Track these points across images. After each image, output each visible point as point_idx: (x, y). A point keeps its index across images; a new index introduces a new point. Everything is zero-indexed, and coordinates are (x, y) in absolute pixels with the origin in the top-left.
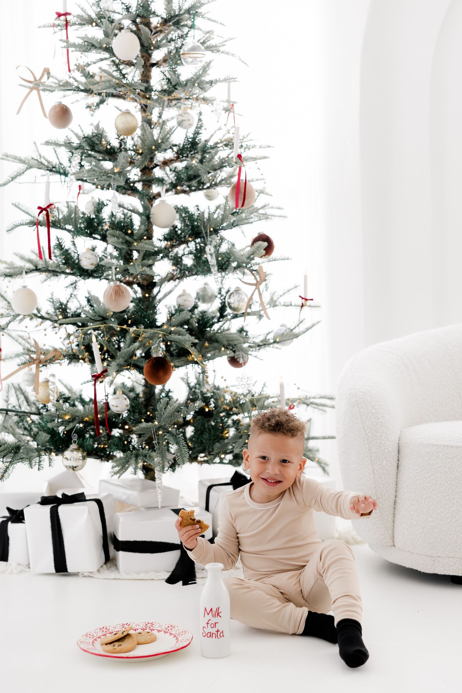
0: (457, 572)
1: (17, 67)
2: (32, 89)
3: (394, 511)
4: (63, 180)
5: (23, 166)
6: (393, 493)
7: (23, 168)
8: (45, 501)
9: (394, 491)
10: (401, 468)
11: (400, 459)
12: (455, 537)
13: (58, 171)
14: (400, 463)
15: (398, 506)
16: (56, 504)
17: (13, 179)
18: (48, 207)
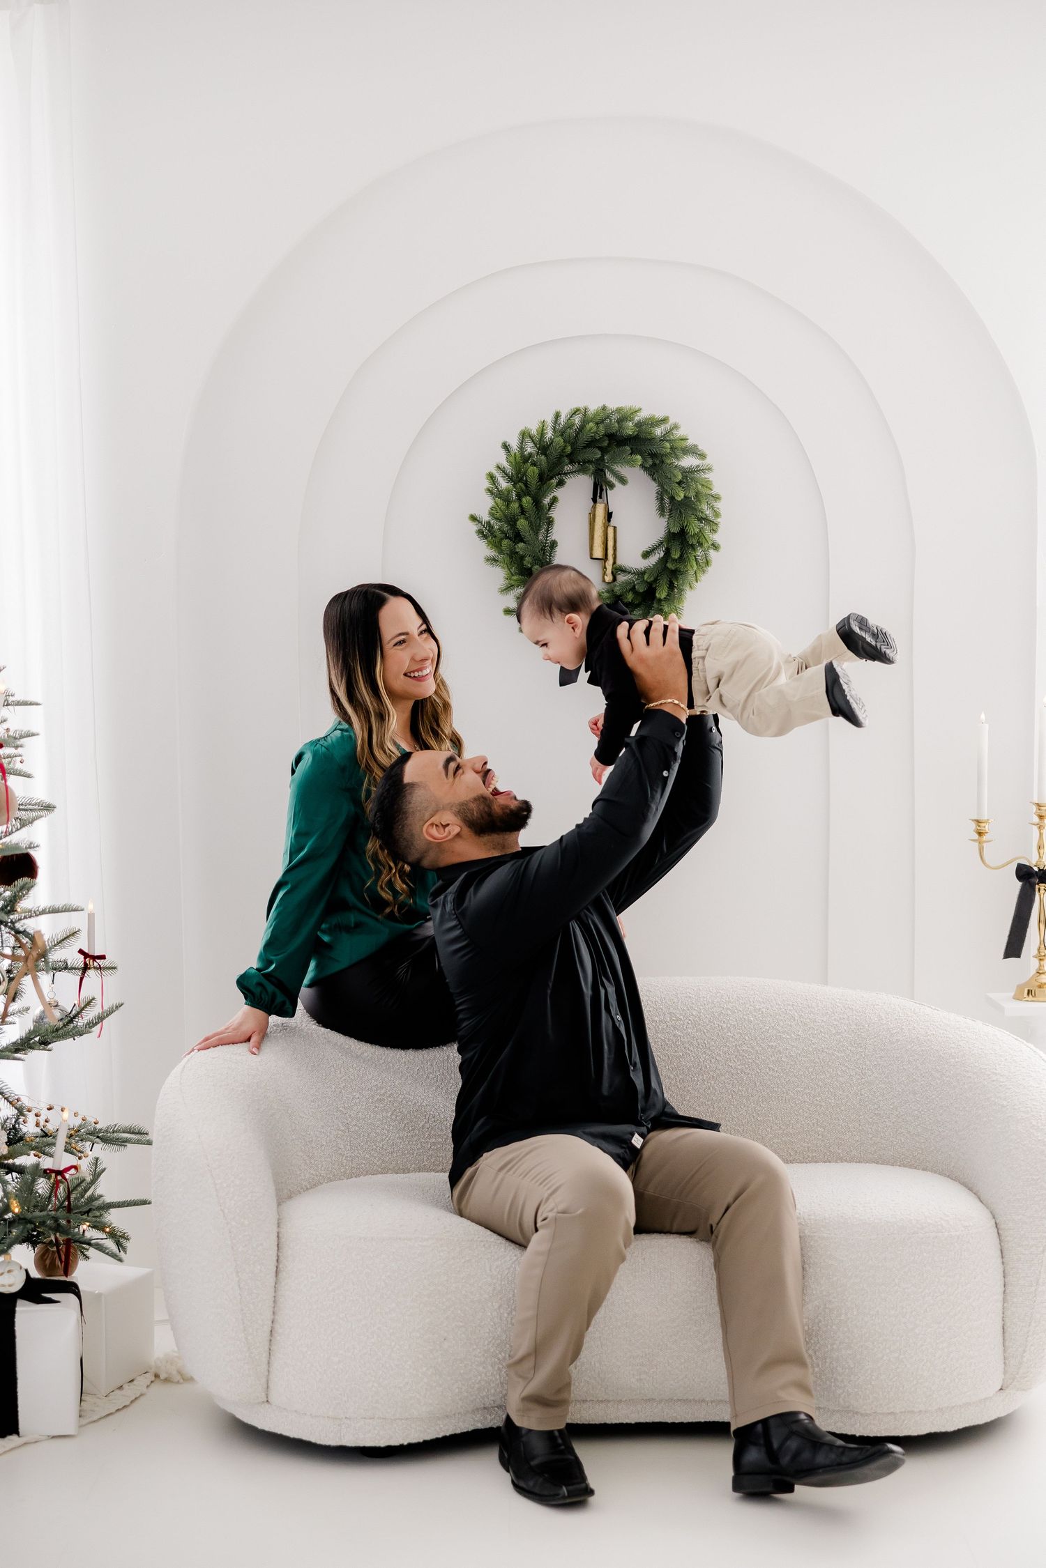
0: (377, 1442)
3: (270, 1345)
6: (268, 1315)
9: (272, 1313)
10: (283, 1275)
11: (281, 1258)
12: (376, 1385)
14: (281, 1266)
15: (278, 1338)
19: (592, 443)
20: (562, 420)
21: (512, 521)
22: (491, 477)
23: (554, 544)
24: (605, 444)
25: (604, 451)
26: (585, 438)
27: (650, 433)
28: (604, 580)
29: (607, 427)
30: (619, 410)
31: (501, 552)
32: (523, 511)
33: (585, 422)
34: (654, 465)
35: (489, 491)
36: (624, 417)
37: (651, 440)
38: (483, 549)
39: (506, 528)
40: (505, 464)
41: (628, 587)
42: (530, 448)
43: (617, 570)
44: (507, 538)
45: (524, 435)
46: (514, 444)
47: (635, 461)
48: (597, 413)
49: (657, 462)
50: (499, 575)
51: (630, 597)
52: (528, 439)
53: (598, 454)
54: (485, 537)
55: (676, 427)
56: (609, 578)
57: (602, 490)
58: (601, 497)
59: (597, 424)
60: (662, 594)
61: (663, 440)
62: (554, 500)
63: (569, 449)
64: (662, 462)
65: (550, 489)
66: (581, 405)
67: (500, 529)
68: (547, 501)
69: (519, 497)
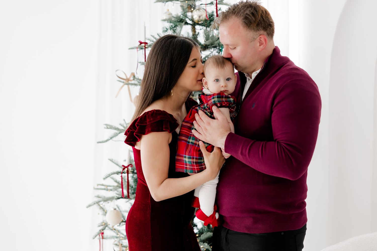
1: (117, 71)
2: (124, 84)
7: (117, 133)
17: (111, 138)
18: (128, 166)
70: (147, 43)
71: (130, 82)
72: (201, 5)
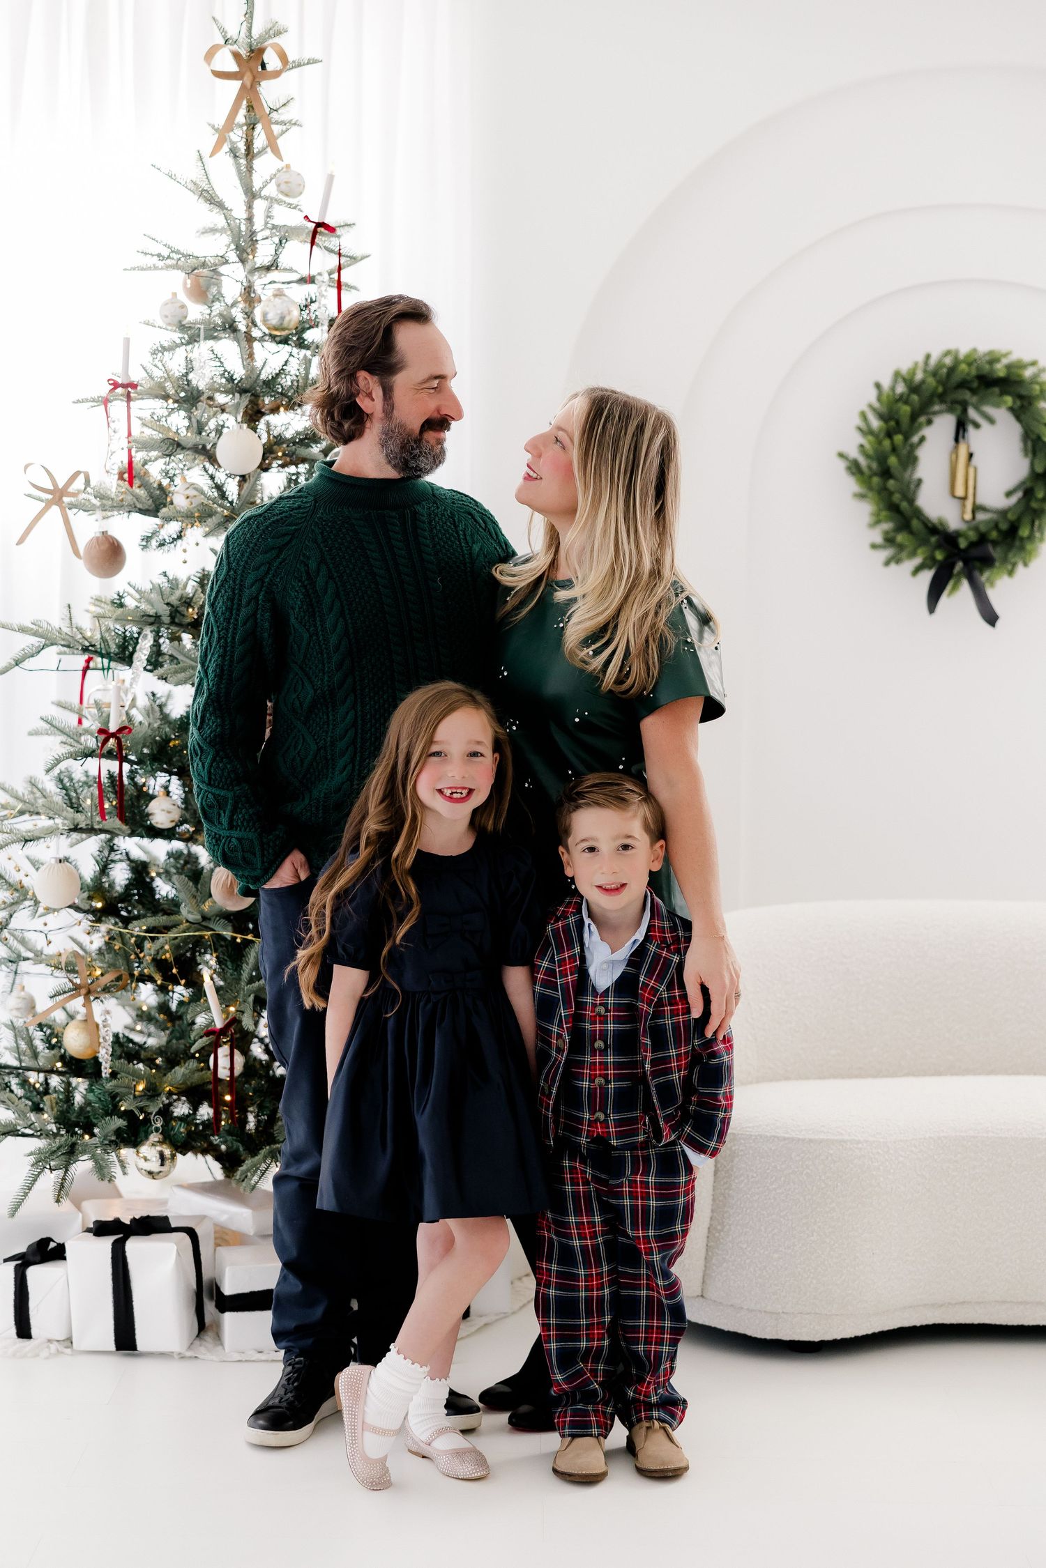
1: (26, 467)
2: (49, 504)
4: (106, 665)
5: (36, 641)
7: (37, 644)
8: (101, 1229)
13: (99, 650)
16: (121, 1235)
17: (17, 662)
18: (121, 730)
19: (963, 384)
20: (933, 361)
21: (881, 458)
22: (863, 416)
23: (919, 482)
24: (975, 385)
25: (974, 392)
26: (956, 378)
27: (1020, 376)
28: (963, 519)
29: (978, 369)
30: (991, 353)
31: (870, 488)
32: (894, 449)
33: (957, 362)
34: (1022, 407)
35: (860, 429)
36: (993, 359)
37: (1020, 382)
38: (851, 485)
39: (875, 465)
40: (877, 405)
41: (992, 525)
42: (901, 388)
43: (977, 508)
44: (875, 474)
45: (897, 374)
46: (886, 383)
47: (1005, 402)
48: (967, 356)
49: (1025, 403)
50: (865, 509)
51: (994, 535)
52: (900, 380)
53: (967, 395)
54: (853, 474)
55: (1042, 371)
56: (968, 516)
57: (965, 430)
58: (963, 437)
59: (970, 365)
60: (1024, 532)
61: (1031, 383)
62: (922, 439)
63: (940, 389)
64: (1030, 404)
65: (920, 427)
66: (952, 346)
67: (870, 468)
68: (915, 439)
69: (889, 435)
70: (134, 386)
71: (66, 500)
72: (270, 283)
